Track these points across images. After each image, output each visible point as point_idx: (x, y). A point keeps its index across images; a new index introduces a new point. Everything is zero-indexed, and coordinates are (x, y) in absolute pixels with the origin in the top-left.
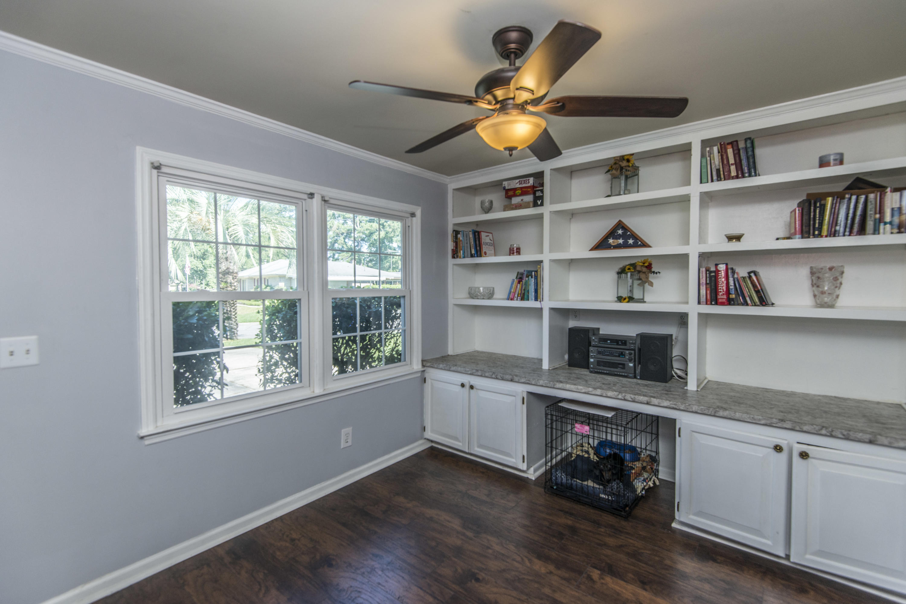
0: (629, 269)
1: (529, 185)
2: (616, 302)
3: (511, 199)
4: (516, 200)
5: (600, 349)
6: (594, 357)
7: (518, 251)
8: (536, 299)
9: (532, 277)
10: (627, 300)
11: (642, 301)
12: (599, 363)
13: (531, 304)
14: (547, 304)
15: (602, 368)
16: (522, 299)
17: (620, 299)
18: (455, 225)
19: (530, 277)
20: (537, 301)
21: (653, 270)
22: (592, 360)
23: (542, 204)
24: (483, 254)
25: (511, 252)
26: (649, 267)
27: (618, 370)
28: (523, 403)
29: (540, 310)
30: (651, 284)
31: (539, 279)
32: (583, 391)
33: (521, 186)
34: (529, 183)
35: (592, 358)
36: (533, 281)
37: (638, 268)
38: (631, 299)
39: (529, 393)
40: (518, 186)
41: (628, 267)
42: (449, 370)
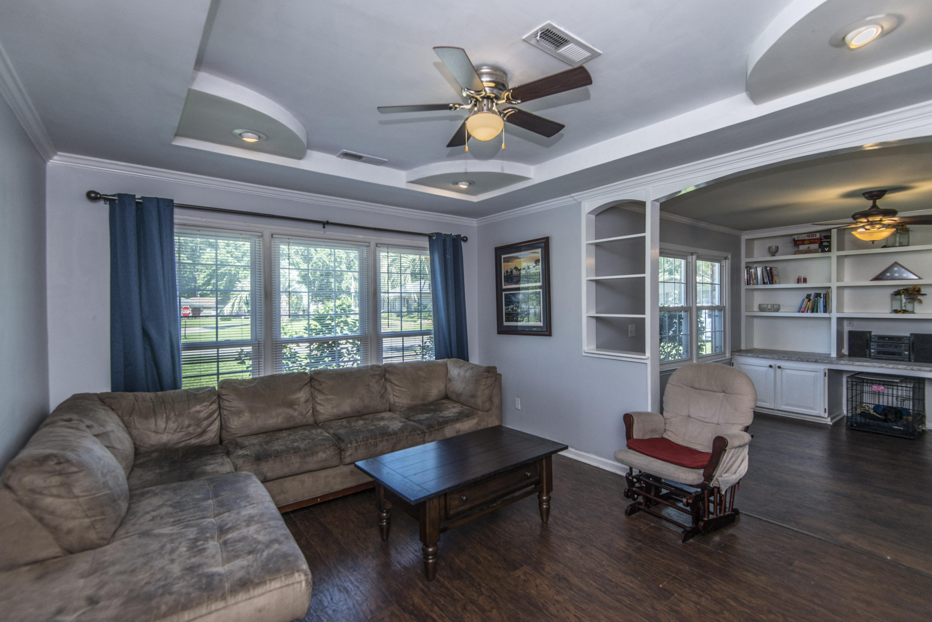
0: (903, 292)
1: (816, 238)
2: (890, 313)
3: (799, 247)
4: (802, 247)
5: (879, 344)
6: (875, 349)
7: (805, 281)
8: (825, 311)
9: (821, 298)
10: (902, 312)
11: (913, 312)
12: (879, 353)
13: (821, 314)
14: (834, 315)
15: (881, 355)
16: (812, 312)
17: (896, 311)
18: (746, 263)
19: (819, 297)
20: (826, 312)
21: (921, 293)
22: (873, 351)
23: (830, 251)
24: (774, 282)
25: (799, 281)
26: (919, 291)
27: (896, 357)
28: (825, 376)
29: (830, 319)
30: (920, 302)
31: (827, 299)
32: (878, 366)
33: (809, 238)
34: (816, 236)
35: (873, 349)
36: (822, 300)
37: (910, 292)
38: (905, 311)
39: (829, 370)
40: (806, 238)
41: (902, 291)
42: (757, 357)
